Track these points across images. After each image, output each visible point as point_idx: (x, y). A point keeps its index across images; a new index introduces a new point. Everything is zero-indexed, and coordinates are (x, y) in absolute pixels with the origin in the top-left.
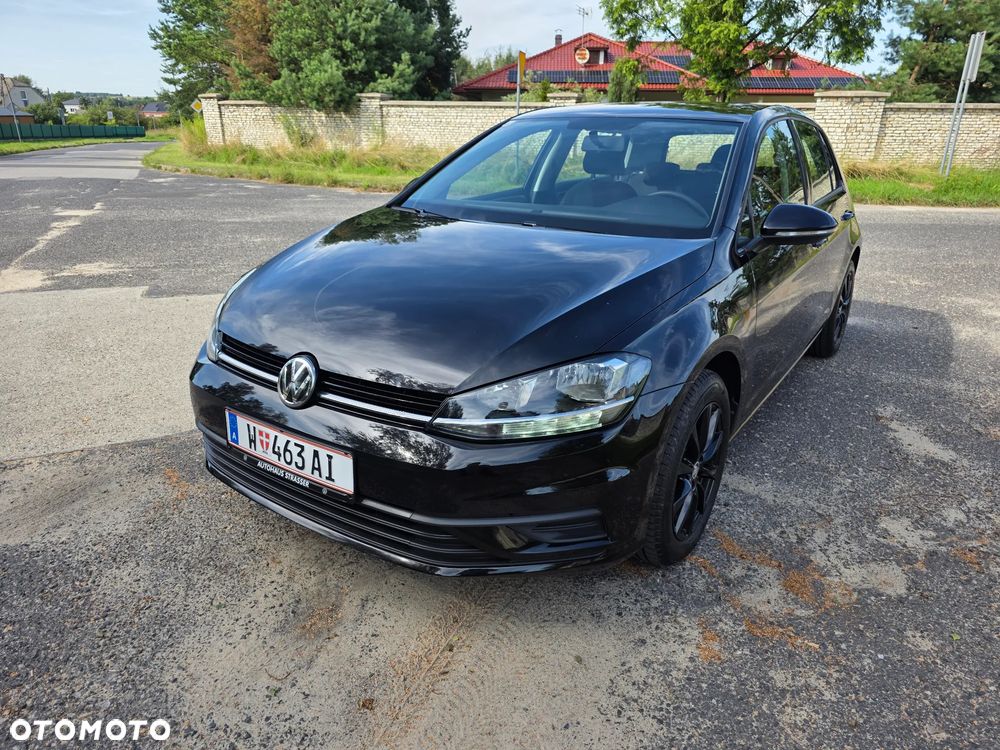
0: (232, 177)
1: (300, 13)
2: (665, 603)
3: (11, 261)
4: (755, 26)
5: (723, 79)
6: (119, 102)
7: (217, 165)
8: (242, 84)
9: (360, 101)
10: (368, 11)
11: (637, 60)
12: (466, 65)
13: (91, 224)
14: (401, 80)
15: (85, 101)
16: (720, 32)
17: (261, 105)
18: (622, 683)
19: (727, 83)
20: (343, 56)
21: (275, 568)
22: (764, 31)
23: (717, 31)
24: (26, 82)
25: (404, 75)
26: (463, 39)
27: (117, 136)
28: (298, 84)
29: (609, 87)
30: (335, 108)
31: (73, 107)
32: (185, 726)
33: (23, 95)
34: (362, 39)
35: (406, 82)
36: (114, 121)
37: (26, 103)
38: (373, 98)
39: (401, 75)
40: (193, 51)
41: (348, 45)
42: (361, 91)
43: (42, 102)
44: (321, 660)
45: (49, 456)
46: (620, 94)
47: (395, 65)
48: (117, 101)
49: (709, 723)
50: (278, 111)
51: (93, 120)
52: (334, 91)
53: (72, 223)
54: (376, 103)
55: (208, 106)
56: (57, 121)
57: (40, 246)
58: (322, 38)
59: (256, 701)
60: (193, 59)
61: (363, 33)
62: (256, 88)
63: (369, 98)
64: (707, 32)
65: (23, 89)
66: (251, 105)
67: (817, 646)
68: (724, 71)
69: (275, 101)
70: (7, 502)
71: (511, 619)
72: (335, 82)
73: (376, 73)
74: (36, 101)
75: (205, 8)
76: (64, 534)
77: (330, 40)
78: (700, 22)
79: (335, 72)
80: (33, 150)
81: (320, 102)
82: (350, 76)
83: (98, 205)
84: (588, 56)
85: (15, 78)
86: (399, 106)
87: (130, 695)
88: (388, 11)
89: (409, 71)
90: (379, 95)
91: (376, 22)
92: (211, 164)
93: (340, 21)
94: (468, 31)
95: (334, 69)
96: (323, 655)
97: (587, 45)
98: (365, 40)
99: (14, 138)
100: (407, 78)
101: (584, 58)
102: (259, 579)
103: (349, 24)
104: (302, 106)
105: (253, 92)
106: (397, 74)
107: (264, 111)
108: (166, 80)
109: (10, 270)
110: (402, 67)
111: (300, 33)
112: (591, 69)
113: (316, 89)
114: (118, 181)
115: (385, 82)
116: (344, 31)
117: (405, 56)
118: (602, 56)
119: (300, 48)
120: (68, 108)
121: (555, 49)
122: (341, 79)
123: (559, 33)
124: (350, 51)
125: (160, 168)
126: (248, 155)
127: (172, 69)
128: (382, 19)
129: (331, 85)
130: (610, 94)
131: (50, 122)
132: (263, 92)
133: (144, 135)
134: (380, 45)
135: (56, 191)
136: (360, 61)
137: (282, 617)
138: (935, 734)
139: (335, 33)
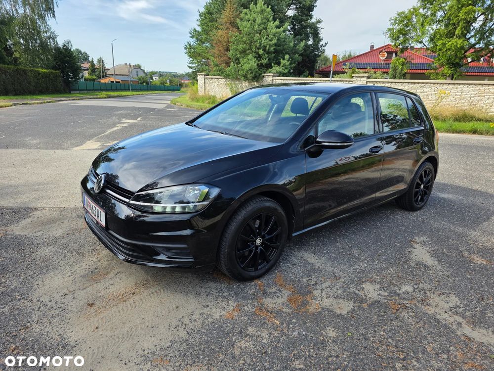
0: (202, 109)
1: (242, 38)
2: (230, 295)
3: (93, 138)
4: (472, 41)
5: (452, 68)
6: (175, 76)
7: (198, 104)
8: (214, 69)
9: (263, 77)
10: (272, 36)
11: (404, 59)
12: (326, 59)
13: (132, 126)
14: (284, 68)
15: (161, 75)
16: (452, 44)
17: (221, 78)
18: (187, 318)
19: (454, 70)
20: (259, 57)
21: (97, 256)
22: (478, 43)
23: (450, 43)
24: (139, 67)
25: (286, 66)
26: (324, 48)
27: (169, 90)
28: (237, 69)
29: (390, 71)
30: (252, 80)
31: (156, 77)
32: (30, 298)
33: (137, 72)
34: (267, 49)
35: (287, 69)
36: (169, 84)
37: (137, 75)
38: (269, 76)
39: (284, 65)
40: (200, 55)
41: (261, 52)
42: (265, 73)
43: (143, 75)
44: (88, 289)
45: (53, 208)
46: (395, 75)
47: (282, 61)
48: (174, 75)
49: (206, 338)
50: (228, 81)
51: (161, 83)
52: (252, 73)
53: (125, 125)
54: (271, 78)
55: (200, 78)
56: (147, 83)
57: (107, 133)
58: (250, 49)
59: (57, 297)
60: (199, 58)
61: (268, 46)
62: (220, 71)
63: (268, 76)
64: (444, 44)
65: (137, 70)
66: (218, 78)
67: (278, 323)
68: (453, 64)
69: (227, 77)
70: (30, 221)
71: (164, 289)
72: (253, 68)
73: (273, 64)
74: (141, 75)
75: (206, 36)
76: (39, 234)
77: (254, 50)
78: (439, 39)
79: (253, 64)
80: (134, 95)
81: (245, 77)
82: (260, 66)
83: (139, 119)
84: (386, 56)
85: (135, 65)
86: (281, 79)
87: (21, 286)
88: (281, 36)
89: (288, 63)
90: (272, 74)
91: (275, 41)
92: (196, 103)
93: (259, 41)
94: (326, 44)
95: (253, 62)
96: (90, 287)
97: (387, 50)
98: (269, 49)
99: (129, 90)
100: (287, 67)
101: (384, 57)
102: (88, 259)
103: (262, 42)
104: (239, 79)
105: (219, 72)
106: (282, 65)
107: (223, 81)
108: (188, 66)
109: (91, 141)
110: (284, 62)
111: (240, 47)
112: (387, 62)
113: (245, 71)
114: (155, 109)
115: (276, 69)
116: (260, 45)
117: (287, 57)
118: (394, 55)
119: (241, 53)
120: (154, 78)
121: (369, 52)
122: (256, 67)
123: (372, 44)
124: (262, 55)
125: (176, 104)
126: (211, 100)
127: (191, 62)
128: (278, 40)
129: (251, 70)
130: (390, 75)
131: (145, 84)
132: (222, 73)
133: (179, 90)
134: (276, 52)
135: (129, 112)
136: (266, 59)
137: (86, 273)
138: (298, 364)
139: (256, 47)
